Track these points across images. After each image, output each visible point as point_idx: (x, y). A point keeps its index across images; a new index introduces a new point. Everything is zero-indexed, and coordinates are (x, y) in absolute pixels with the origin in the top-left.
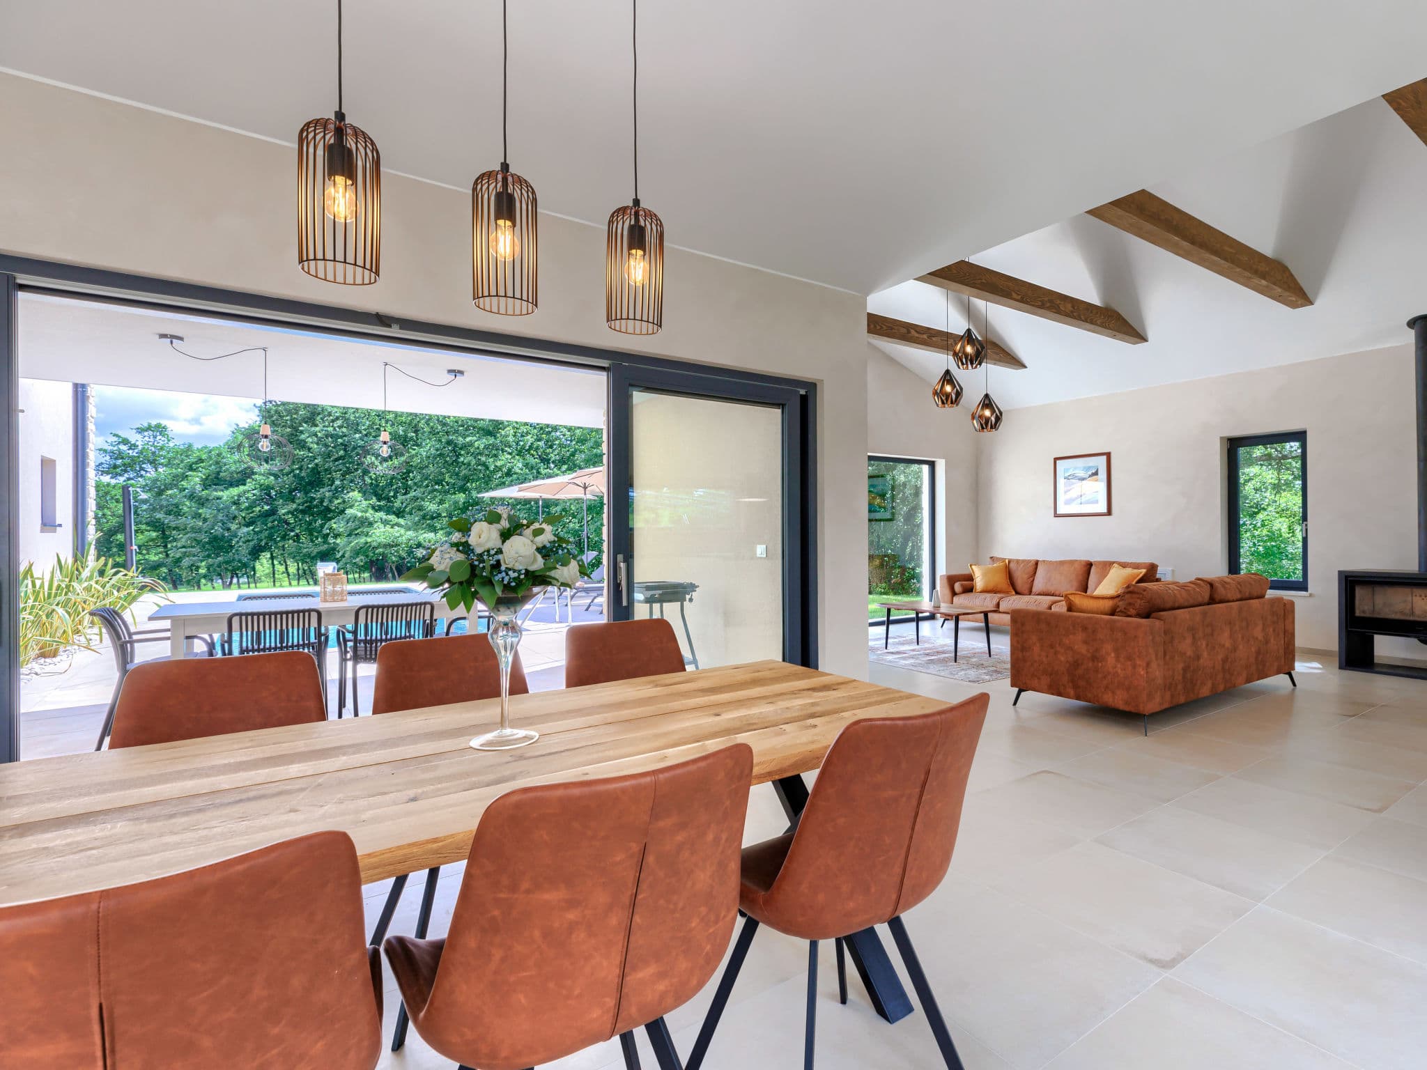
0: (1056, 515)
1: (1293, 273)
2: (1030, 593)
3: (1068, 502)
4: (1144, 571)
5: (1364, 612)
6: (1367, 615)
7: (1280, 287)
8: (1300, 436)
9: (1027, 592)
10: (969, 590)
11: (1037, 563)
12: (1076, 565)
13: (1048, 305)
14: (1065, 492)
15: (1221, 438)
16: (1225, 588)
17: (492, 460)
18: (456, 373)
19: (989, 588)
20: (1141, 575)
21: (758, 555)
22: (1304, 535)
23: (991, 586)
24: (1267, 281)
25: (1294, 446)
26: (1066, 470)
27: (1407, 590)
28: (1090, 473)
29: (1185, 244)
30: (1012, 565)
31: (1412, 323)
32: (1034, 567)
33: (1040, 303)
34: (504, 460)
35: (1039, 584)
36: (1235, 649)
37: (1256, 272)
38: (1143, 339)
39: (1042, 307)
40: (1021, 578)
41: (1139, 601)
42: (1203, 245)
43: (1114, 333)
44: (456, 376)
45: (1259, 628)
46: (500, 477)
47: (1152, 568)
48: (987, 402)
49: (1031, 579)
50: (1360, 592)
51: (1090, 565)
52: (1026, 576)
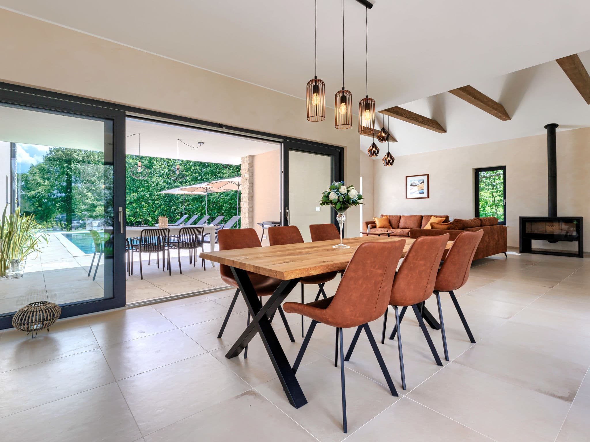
0: (406, 198)
1: (505, 108)
2: (398, 228)
3: (411, 194)
4: (445, 218)
5: (528, 232)
6: (529, 232)
7: (501, 113)
8: (503, 168)
9: (397, 227)
10: (374, 227)
11: (400, 217)
12: (417, 217)
13: (415, 119)
14: (411, 189)
15: (473, 169)
16: (485, 221)
17: (150, 179)
18: (201, 143)
19: (382, 226)
20: (444, 220)
21: (316, 210)
22: (504, 205)
23: (383, 225)
24: (497, 111)
25: (501, 172)
26: (410, 181)
27: (544, 223)
28: (420, 182)
29: (473, 99)
30: (390, 218)
31: (546, 127)
32: (399, 218)
33: (412, 118)
34: (155, 179)
35: (402, 224)
36: (489, 243)
37: (494, 108)
38: (445, 131)
39: (413, 120)
40: (394, 222)
41: (459, 225)
42: (478, 99)
43: (436, 129)
44: (201, 144)
45: (496, 235)
46: (153, 186)
47: (447, 217)
48: (389, 155)
49: (398, 223)
50: (527, 225)
51: (422, 217)
52: (396, 222)
